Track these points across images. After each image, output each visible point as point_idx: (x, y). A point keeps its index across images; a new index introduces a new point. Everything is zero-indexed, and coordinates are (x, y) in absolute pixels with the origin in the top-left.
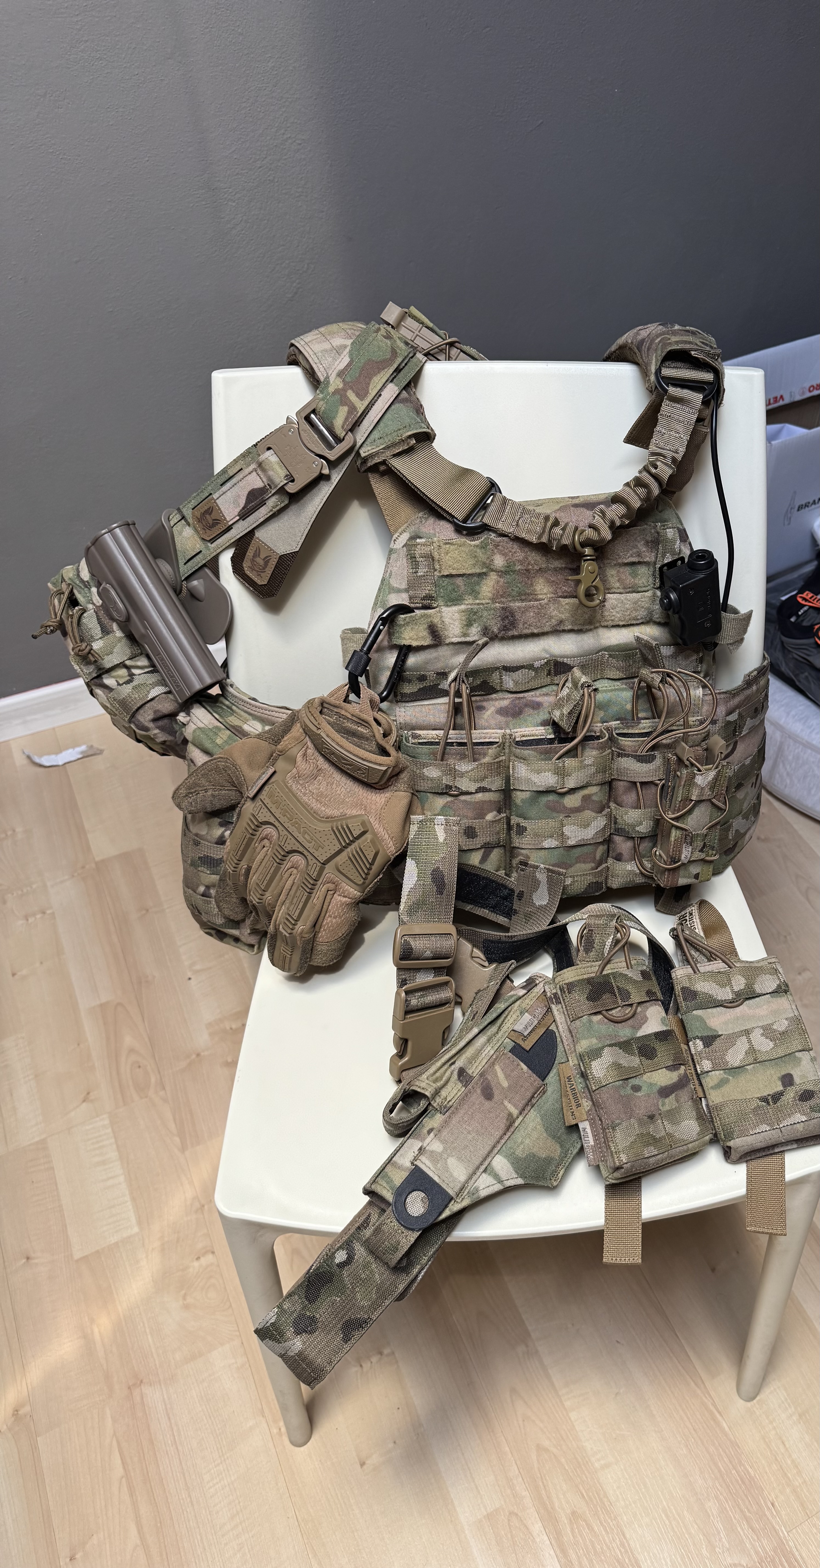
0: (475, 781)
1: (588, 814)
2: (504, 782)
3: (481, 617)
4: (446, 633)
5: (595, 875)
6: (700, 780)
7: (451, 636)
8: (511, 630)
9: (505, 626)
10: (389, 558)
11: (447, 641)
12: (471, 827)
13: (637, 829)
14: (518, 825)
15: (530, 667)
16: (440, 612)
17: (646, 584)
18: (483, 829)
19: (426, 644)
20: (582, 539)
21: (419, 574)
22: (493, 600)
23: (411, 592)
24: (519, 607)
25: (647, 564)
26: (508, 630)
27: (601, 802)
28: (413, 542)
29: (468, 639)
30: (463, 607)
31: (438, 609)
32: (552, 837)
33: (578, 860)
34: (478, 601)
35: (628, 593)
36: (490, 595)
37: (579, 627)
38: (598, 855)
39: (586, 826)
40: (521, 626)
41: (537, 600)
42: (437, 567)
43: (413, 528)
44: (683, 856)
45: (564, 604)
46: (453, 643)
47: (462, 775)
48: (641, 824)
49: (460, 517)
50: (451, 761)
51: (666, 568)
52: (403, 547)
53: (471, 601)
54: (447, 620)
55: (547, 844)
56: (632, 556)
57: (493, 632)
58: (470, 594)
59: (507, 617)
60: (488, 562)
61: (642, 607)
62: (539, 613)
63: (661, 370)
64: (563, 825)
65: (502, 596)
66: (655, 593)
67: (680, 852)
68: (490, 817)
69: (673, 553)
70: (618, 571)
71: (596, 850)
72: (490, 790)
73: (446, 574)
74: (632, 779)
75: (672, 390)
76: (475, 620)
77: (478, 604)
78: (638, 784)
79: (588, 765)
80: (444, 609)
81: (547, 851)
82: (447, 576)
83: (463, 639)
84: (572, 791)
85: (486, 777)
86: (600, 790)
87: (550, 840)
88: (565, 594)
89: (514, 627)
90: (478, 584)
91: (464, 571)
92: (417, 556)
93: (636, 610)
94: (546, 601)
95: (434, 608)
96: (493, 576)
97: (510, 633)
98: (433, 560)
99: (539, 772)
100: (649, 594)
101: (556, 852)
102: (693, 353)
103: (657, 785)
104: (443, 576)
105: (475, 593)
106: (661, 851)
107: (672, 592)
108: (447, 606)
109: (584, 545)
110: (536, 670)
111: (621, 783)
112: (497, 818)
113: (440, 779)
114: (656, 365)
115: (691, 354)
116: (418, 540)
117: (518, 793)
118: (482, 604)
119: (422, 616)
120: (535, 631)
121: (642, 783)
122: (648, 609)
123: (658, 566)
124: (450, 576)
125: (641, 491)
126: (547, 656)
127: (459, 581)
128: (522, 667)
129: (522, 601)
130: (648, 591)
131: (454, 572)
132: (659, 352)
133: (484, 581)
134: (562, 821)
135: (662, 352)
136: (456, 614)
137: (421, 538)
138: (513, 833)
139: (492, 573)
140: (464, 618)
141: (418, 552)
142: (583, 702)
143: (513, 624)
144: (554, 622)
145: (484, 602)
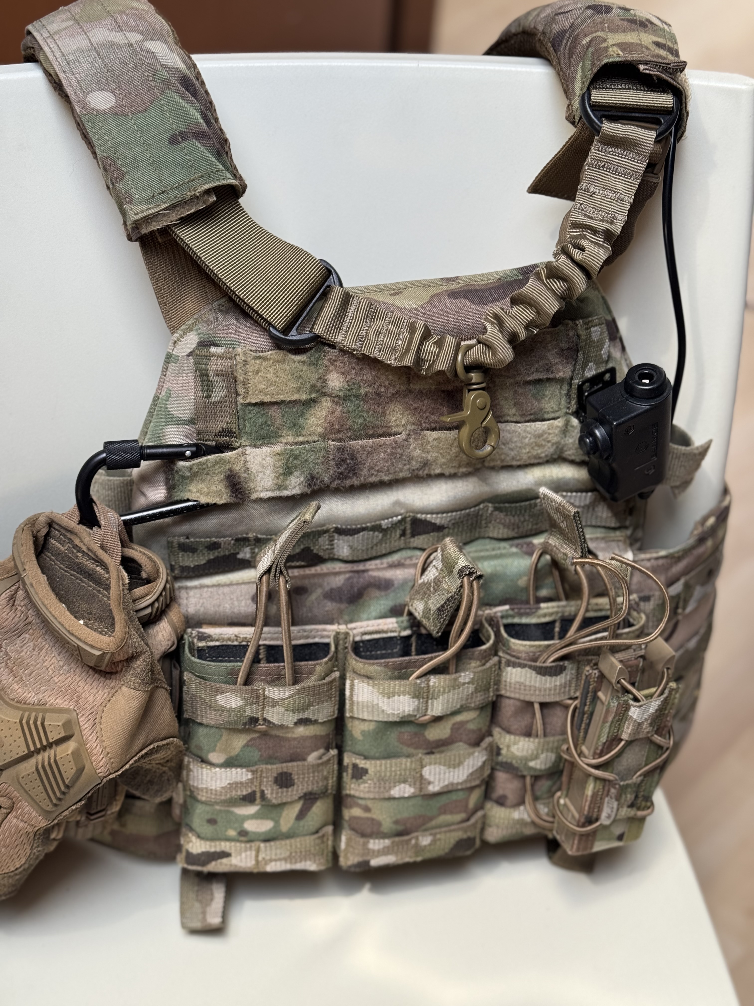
0: (293, 711)
1: (461, 748)
2: (337, 707)
3: (306, 461)
4: (252, 485)
5: (465, 830)
6: (634, 713)
7: (260, 489)
8: (350, 478)
9: (341, 473)
10: (165, 369)
11: (254, 496)
12: (286, 773)
13: (532, 764)
14: (355, 766)
15: (376, 528)
16: (244, 454)
17: (556, 408)
18: (303, 774)
19: (222, 502)
20: (468, 360)
21: (213, 400)
22: (324, 437)
23: (201, 426)
24: (362, 447)
25: (561, 381)
26: (346, 478)
27: (480, 730)
28: (204, 352)
29: (285, 493)
30: (278, 448)
31: (240, 450)
32: (405, 781)
33: (443, 810)
34: (301, 439)
35: (528, 421)
36: (320, 430)
37: (452, 471)
38: (472, 803)
39: (457, 765)
40: (365, 472)
41: (390, 435)
42: (241, 390)
43: (203, 328)
44: (604, 815)
45: (431, 439)
46: (261, 500)
47: (275, 704)
48: (536, 757)
49: (280, 326)
50: (258, 685)
51: (587, 384)
52: (189, 355)
53: (291, 439)
54: (254, 466)
55: (396, 792)
56: (537, 371)
57: (322, 481)
58: (290, 428)
59: (344, 460)
60: (319, 384)
61: (549, 442)
62: (392, 454)
63: (590, 95)
64: (422, 767)
65: (339, 431)
66: (567, 423)
67: (600, 810)
68: (312, 758)
69: (599, 361)
70: (515, 392)
71: (469, 796)
72: (316, 722)
73: (254, 401)
74: (527, 698)
75: (608, 127)
76: (296, 467)
77: (301, 443)
78: (537, 706)
79: (464, 684)
80: (249, 450)
81: (396, 802)
82: (256, 404)
83: (277, 494)
84: (437, 719)
85: (310, 705)
86: (479, 716)
87: (402, 785)
88: (433, 425)
89: (355, 474)
90: (302, 415)
91: (282, 397)
92: (211, 373)
93: (540, 446)
94: (403, 436)
95: (234, 449)
96: (326, 403)
97: (348, 483)
98: (236, 381)
99: (390, 695)
100: (559, 423)
101: (411, 803)
102: (641, 67)
103: (567, 707)
104: (250, 404)
105: (296, 427)
106: (568, 801)
107: (596, 427)
108: (255, 446)
109: (468, 368)
110: (384, 531)
111: (512, 701)
112: (325, 758)
113: (241, 709)
114: (583, 83)
115: (639, 70)
116: (213, 350)
117: (356, 723)
118: (308, 442)
119: (216, 463)
120: (386, 478)
121: (543, 705)
122: (558, 443)
123: (576, 382)
124: (262, 404)
125: (558, 286)
126: (402, 511)
127: (273, 412)
128: (363, 529)
129: (369, 437)
130: (558, 418)
131: (267, 399)
132: (588, 64)
133: (312, 411)
134: (421, 760)
135: (593, 65)
136: (268, 458)
137: (216, 345)
138: (347, 777)
139: (323, 400)
140: (279, 464)
141: (213, 366)
142: (461, 596)
143: (354, 471)
144: (415, 464)
145: (310, 439)
